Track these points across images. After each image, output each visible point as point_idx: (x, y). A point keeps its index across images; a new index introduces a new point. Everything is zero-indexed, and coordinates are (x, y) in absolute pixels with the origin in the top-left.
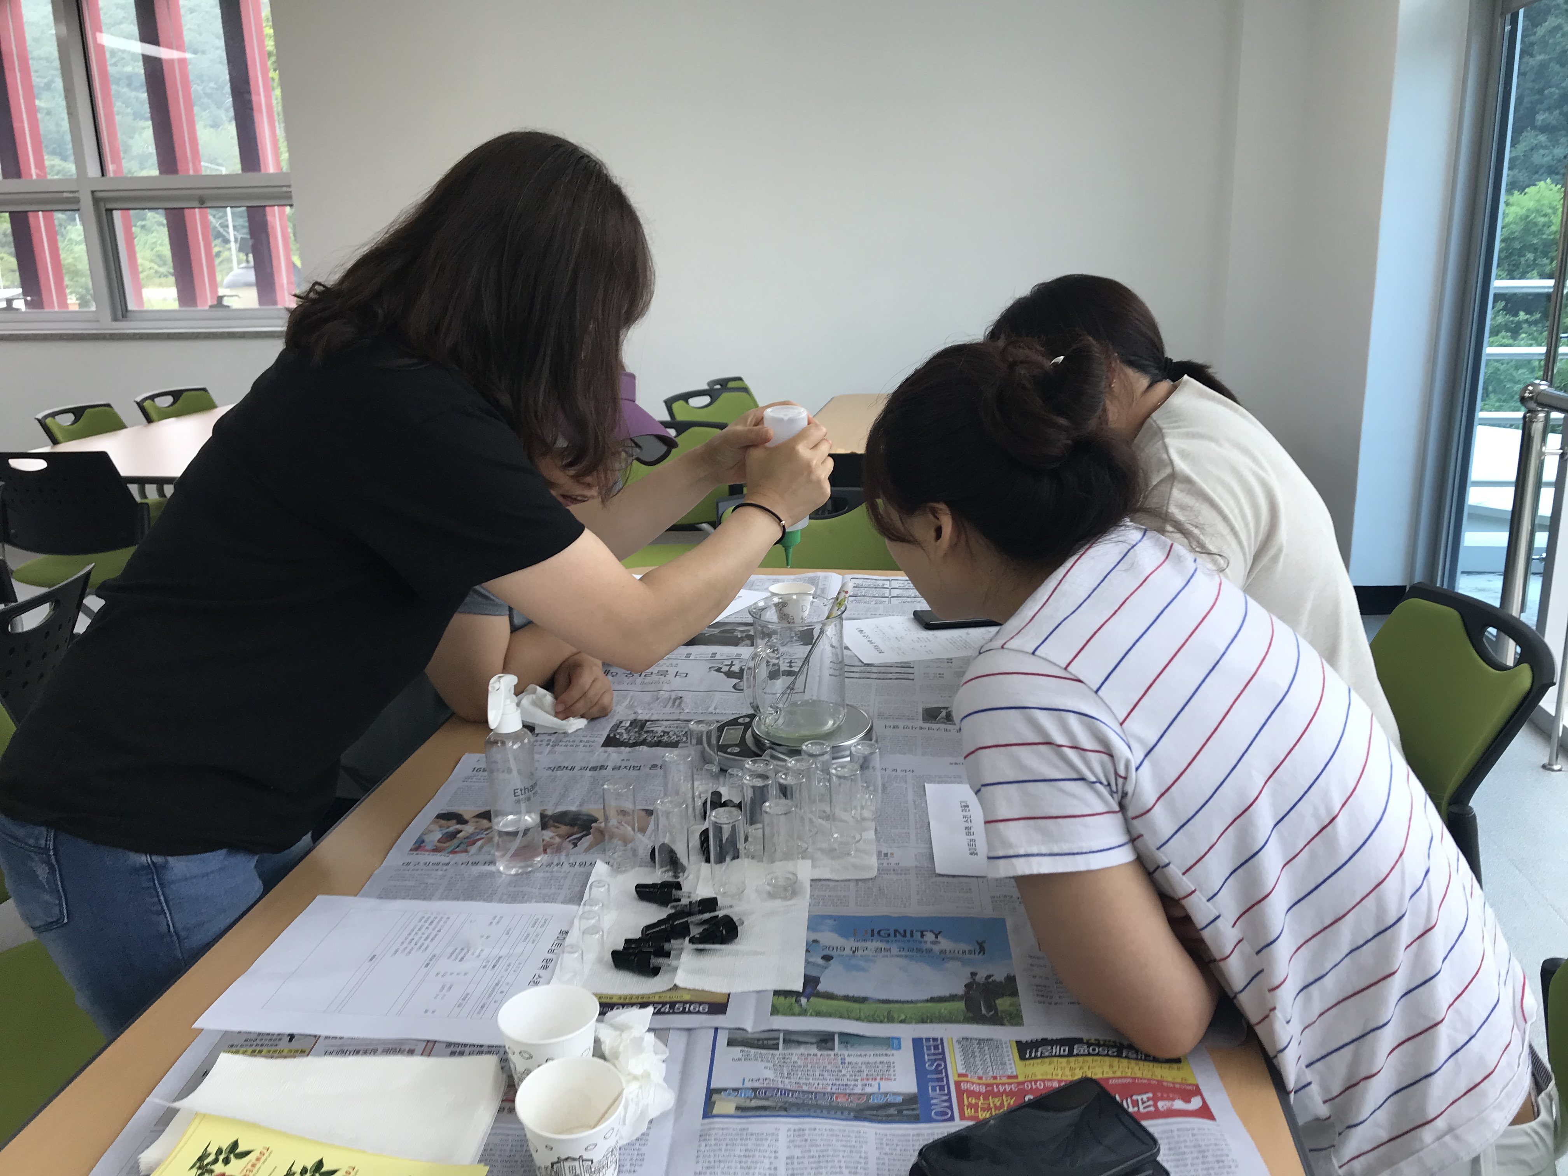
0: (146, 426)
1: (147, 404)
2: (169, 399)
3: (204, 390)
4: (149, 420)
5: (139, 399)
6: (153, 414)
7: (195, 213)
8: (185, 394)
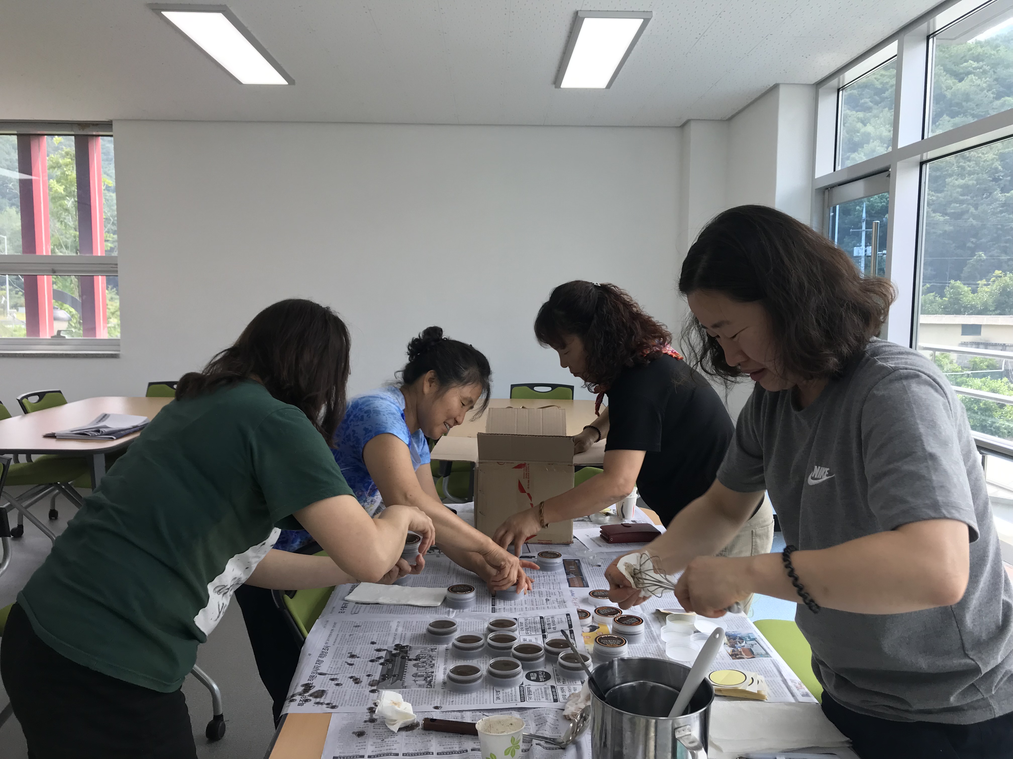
0: (23, 416)
1: (24, 401)
2: (37, 398)
3: (60, 392)
4: (26, 412)
5: (19, 398)
6: (28, 408)
7: (44, 278)
8: (47, 394)
